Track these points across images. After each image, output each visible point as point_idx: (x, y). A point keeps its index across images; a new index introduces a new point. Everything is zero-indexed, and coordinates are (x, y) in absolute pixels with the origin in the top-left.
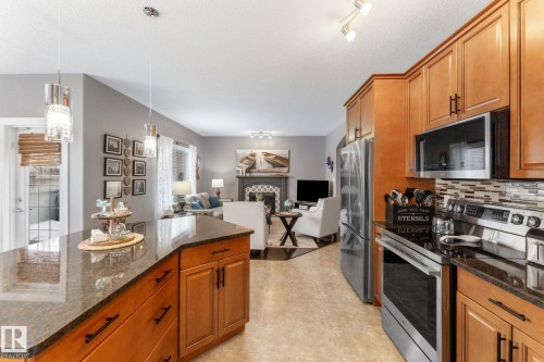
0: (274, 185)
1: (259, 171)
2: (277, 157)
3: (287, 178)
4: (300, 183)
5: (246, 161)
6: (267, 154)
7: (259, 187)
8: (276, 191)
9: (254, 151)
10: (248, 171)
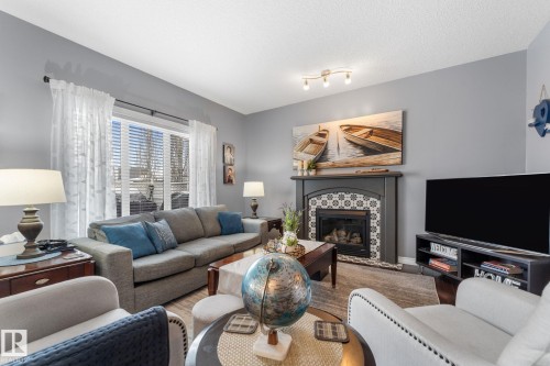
0: (367, 195)
1: (334, 166)
2: (373, 131)
3: (398, 176)
4: (433, 186)
5: (310, 147)
6: (350, 128)
7: (336, 197)
8: (373, 206)
9: (325, 126)
10: (314, 165)
